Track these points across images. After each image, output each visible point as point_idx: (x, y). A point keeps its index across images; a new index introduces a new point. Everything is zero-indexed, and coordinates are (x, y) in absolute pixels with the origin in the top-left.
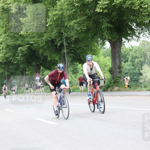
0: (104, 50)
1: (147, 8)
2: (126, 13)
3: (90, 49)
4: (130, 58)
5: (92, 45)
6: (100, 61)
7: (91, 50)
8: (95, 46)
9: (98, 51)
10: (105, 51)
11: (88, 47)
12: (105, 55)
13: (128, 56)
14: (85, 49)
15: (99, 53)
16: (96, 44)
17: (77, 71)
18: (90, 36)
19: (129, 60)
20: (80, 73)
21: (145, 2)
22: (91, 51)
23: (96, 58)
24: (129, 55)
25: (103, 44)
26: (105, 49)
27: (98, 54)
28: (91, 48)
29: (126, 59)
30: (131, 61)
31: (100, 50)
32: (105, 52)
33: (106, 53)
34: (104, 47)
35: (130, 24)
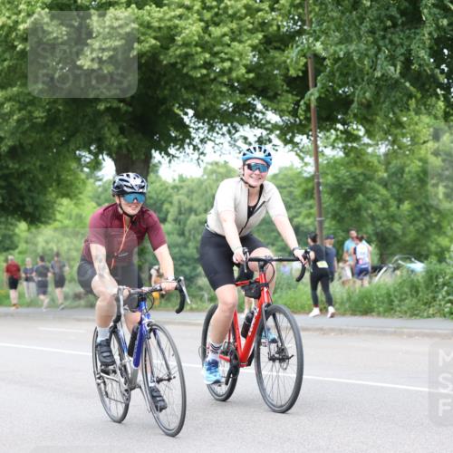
0: (98, 183)
1: (231, 70)
2: (165, 79)
3: (55, 177)
4: (173, 212)
5: (63, 168)
6: (84, 215)
7: (59, 182)
8: (70, 170)
9: (80, 185)
10: (100, 186)
11: (49, 171)
12: (99, 198)
13: (166, 206)
14: (41, 177)
15: (80, 193)
16: (74, 165)
17: (12, 242)
18: (56, 141)
19: (170, 217)
20: (20, 249)
21: (226, 54)
22: (58, 184)
23: (72, 206)
24: (171, 203)
25: (96, 165)
26: (100, 180)
27: (80, 196)
28: (59, 176)
29: (162, 215)
30: (176, 221)
31: (84, 183)
32: (100, 189)
33: (102, 193)
34: (99, 174)
35: (177, 111)
